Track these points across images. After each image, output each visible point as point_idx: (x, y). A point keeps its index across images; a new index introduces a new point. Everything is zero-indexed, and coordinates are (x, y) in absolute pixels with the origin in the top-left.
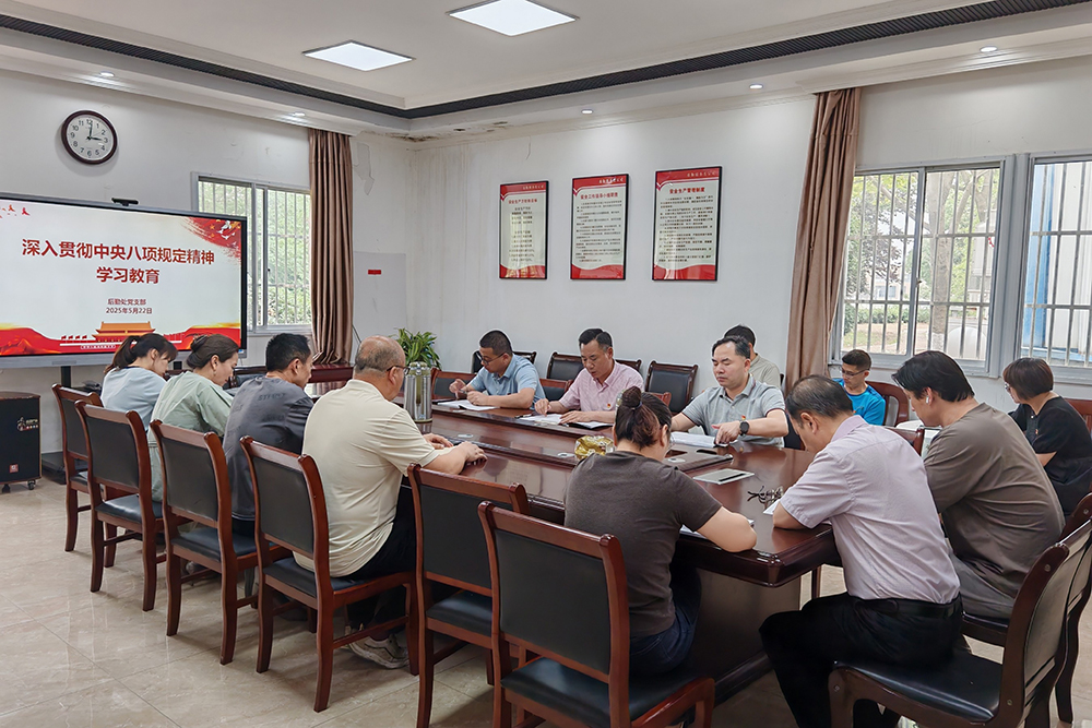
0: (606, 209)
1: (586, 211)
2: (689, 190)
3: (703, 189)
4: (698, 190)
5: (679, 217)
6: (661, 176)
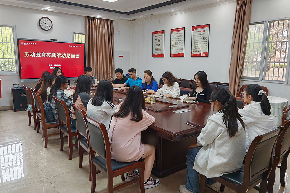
0: (179, 38)
1: (174, 38)
2: (201, 31)
3: (205, 31)
4: (203, 31)
5: (198, 39)
6: (194, 28)
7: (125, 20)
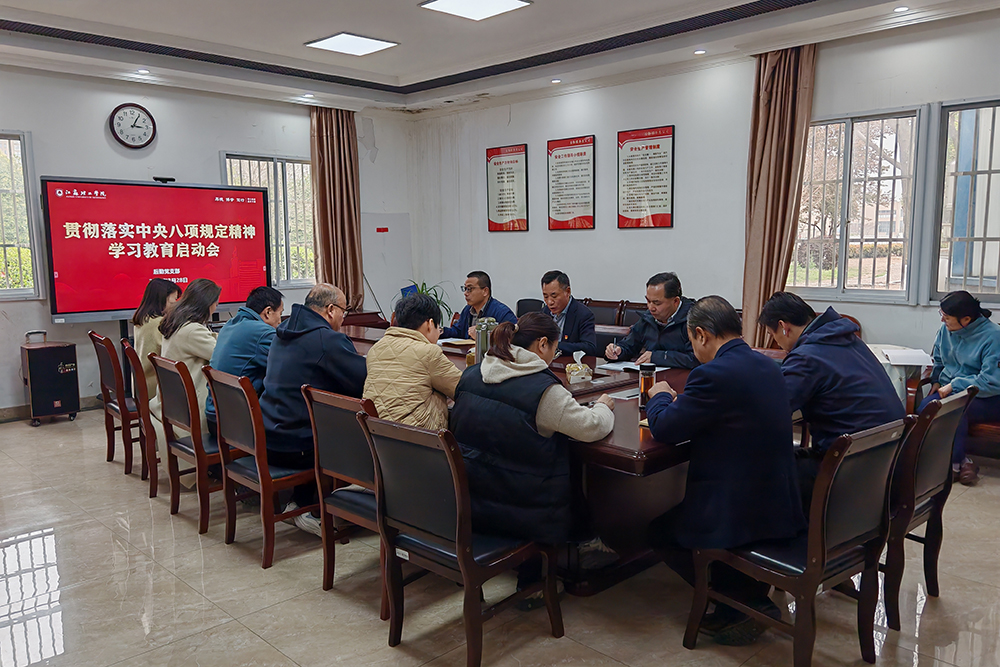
0: (576, 168)
1: (559, 169)
2: (647, 148)
3: (658, 146)
4: (654, 147)
6: (623, 136)
7: (393, 109)
